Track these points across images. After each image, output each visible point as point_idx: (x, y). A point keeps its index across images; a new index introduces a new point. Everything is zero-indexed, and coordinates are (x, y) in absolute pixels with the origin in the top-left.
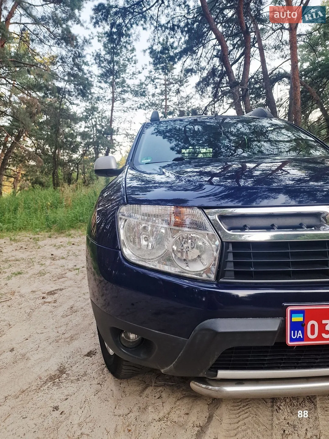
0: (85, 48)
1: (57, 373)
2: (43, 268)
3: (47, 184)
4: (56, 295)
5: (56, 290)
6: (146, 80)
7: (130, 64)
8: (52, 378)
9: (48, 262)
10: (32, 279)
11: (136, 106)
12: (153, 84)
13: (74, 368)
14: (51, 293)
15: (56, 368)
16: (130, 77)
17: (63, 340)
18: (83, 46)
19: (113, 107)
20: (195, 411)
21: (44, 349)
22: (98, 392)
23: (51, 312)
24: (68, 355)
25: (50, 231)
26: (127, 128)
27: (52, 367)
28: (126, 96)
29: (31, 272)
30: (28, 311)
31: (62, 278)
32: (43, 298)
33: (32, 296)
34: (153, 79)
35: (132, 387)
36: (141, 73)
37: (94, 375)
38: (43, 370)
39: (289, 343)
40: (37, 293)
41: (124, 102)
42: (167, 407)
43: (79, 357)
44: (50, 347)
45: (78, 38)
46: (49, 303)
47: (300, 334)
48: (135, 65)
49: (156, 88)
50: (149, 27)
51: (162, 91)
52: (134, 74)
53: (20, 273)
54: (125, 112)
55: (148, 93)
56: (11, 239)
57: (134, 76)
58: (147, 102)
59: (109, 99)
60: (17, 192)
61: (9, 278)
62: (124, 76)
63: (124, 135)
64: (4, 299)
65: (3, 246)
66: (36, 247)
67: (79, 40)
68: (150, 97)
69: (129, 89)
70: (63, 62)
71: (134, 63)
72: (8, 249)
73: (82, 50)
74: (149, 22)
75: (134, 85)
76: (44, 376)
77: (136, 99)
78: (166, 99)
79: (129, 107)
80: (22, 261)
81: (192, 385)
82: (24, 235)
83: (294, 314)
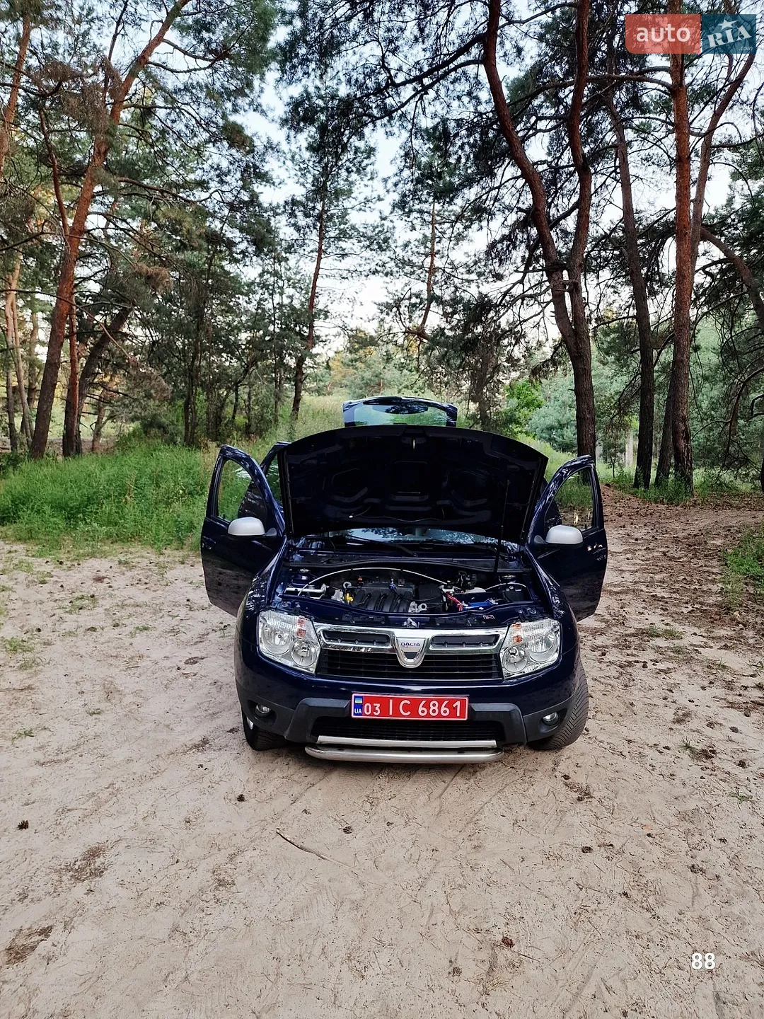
0: (268, 158)
1: (201, 743)
2: (176, 622)
3: (174, 429)
4: (197, 665)
5: (195, 658)
6: (391, 213)
7: (362, 179)
8: (196, 746)
10: (163, 639)
11: (367, 268)
12: (408, 220)
13: (216, 741)
14: (190, 662)
15: (200, 739)
16: (358, 207)
17: (205, 716)
18: (264, 154)
19: (318, 268)
20: (312, 775)
21: (186, 723)
22: (237, 758)
24: (211, 730)
25: (182, 548)
26: (346, 314)
27: (197, 737)
28: (346, 245)
29: (160, 628)
32: (179, 668)
33: (165, 664)
35: (265, 757)
36: (383, 200)
37: (235, 747)
38: (188, 739)
39: (353, 716)
40: (171, 660)
41: (344, 256)
42: (291, 771)
43: (221, 732)
45: (254, 138)
46: (188, 674)
47: (360, 711)
48: (370, 182)
49: (413, 228)
50: (397, 133)
51: (425, 236)
52: (367, 200)
53: (146, 629)
54: (343, 278)
55: (395, 241)
56: (120, 562)
57: (367, 206)
58: (392, 259)
59: (312, 251)
60: (105, 423)
61: (132, 635)
62: (347, 204)
63: (339, 330)
64: (132, 664)
65: (110, 575)
66: (161, 583)
67: (257, 143)
68: (399, 251)
69: (356, 234)
70: (222, 182)
71: (369, 177)
72: (119, 582)
73: (262, 161)
74: (398, 123)
75: (366, 226)
76: (189, 744)
77: (368, 254)
78: (433, 254)
79: (352, 269)
80: (144, 608)
81: (307, 750)
82: (139, 554)
83: (357, 697)
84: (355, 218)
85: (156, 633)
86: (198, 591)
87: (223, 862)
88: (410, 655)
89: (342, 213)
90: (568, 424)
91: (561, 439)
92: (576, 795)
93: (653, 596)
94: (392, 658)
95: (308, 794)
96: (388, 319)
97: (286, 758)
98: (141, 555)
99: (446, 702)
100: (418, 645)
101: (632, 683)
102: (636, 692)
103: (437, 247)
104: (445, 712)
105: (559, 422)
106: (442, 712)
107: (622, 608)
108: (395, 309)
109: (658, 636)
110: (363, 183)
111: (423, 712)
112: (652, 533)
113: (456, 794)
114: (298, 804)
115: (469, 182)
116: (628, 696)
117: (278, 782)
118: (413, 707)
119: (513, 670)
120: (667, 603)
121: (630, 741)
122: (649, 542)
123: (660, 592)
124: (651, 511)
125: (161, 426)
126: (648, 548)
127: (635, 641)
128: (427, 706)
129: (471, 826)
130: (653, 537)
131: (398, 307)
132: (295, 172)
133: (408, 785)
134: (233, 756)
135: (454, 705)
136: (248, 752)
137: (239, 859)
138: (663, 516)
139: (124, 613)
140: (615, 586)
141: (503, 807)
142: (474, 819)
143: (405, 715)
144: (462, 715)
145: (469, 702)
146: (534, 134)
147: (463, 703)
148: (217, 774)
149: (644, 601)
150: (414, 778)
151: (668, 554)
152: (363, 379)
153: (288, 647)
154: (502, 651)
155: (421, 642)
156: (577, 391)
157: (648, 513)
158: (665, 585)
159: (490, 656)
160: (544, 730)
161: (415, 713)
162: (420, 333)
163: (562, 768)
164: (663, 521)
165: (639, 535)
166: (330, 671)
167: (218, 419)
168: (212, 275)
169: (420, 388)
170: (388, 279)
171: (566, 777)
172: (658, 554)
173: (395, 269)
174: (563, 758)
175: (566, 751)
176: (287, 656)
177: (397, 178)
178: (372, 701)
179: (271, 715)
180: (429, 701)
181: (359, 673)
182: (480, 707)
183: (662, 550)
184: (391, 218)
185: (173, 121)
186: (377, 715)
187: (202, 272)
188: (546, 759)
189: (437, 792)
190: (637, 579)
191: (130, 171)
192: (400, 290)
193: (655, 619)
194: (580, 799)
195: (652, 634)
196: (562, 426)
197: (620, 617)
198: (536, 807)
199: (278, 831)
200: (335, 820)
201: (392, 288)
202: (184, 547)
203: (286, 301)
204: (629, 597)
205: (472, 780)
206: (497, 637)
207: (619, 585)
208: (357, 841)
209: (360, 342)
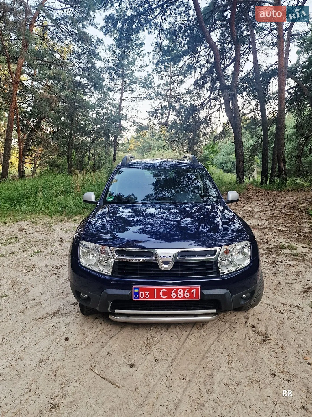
0: (98, 47)
1: (57, 311)
2: (54, 248)
3: (63, 167)
4: (60, 269)
5: (61, 265)
6: (152, 72)
7: (139, 57)
8: (53, 314)
9: (57, 244)
10: (46, 257)
11: (143, 96)
12: (160, 75)
13: (64, 310)
14: (58, 267)
15: (56, 309)
16: (138, 70)
17: (61, 296)
18: (96, 45)
19: (122, 97)
20: (114, 329)
21: (50, 300)
22: (74, 320)
23: (56, 280)
24: (63, 304)
25: (62, 215)
26: (134, 116)
27: (54, 308)
28: (133, 87)
29: (46, 251)
30: (43, 278)
31: (65, 257)
32: (53, 271)
33: (46, 269)
34: (159, 71)
35: (89, 319)
36: (148, 66)
37: (74, 313)
38: (49, 309)
39: (134, 299)
40: (49, 267)
41: (133, 91)
42: (103, 327)
43: (68, 305)
44: (54, 299)
45: (92, 38)
46: (56, 274)
47: (137, 296)
48: (143, 58)
49: (162, 79)
50: (153, 32)
51: (167, 82)
52: (142, 66)
53: (38, 252)
54: (133, 101)
55: (154, 84)
56: (32, 222)
57: (142, 69)
58: (153, 92)
59: (119, 90)
60: (37, 168)
61: (32, 255)
62: (133, 68)
63: (131, 123)
64: (29, 269)
65: (27, 228)
66: (50, 231)
67: (93, 40)
68: (156, 88)
69: (137, 81)
70: (79, 59)
71: (142, 56)
72: (30, 231)
73: (95, 48)
74: (154, 28)
75: (141, 78)
76: (50, 313)
77: (142, 90)
78: (170, 90)
79: (136, 97)
80: (40, 242)
81: (110, 316)
82: (42, 218)
83: (135, 289)
84: (137, 74)
85: (43, 254)
86: (66, 234)
87: (57, 390)
88: (166, 263)
89: (131, 73)
90: (229, 161)
91: (226, 168)
92: (261, 338)
93: (279, 230)
94: (155, 265)
95: (111, 342)
96: (152, 119)
97: (100, 319)
98: (42, 219)
99: (187, 290)
100: (170, 257)
101: (277, 272)
102: (281, 277)
103: (172, 86)
104: (187, 295)
105: (225, 161)
106: (185, 296)
107: (265, 236)
108: (155, 114)
109: (285, 248)
110: (139, 59)
111: (174, 295)
112: (273, 203)
113: (194, 340)
114: (104, 349)
115: (185, 53)
116: (277, 279)
117: (94, 335)
118: (168, 293)
119: (226, 270)
120: (286, 233)
121: (283, 304)
122: (272, 206)
123: (281, 228)
124: (271, 194)
125: (57, 166)
126: (272, 209)
127: (274, 251)
128: (176, 292)
129: (204, 361)
130: (273, 204)
131: (157, 113)
132: (110, 55)
133: (166, 334)
134: (72, 319)
135: (192, 291)
136: (80, 316)
137: (67, 388)
138: (276, 195)
139: (30, 245)
140: (260, 226)
141: (221, 347)
142: (206, 356)
143: (164, 298)
144: (197, 297)
145: (201, 289)
146: (214, 30)
147: (197, 290)
148: (62, 330)
149: (275, 232)
150: (170, 329)
151: (282, 211)
152: (143, 146)
153: (96, 261)
154: (219, 258)
155: (172, 255)
156: (235, 143)
157: (269, 194)
158: (283, 225)
159: (212, 262)
160: (242, 302)
161: (169, 296)
162: (166, 124)
163: (251, 321)
164: (276, 198)
165: (267, 204)
166: (119, 273)
167: (82, 163)
168: (76, 100)
169: (167, 148)
170: (152, 101)
171: (253, 327)
172: (277, 211)
173: (155, 97)
174: (250, 315)
175: (251, 311)
176: (95, 265)
177: (154, 52)
178: (144, 290)
179: (88, 299)
180: (177, 289)
181: (137, 274)
182: (207, 292)
183: (278, 209)
184: (152, 74)
185: (57, 33)
186: (147, 299)
187: (72, 99)
188: (241, 316)
189: (183, 339)
190: (269, 222)
191: (39, 55)
192: (157, 106)
193: (281, 240)
194: (264, 341)
195: (282, 248)
196: (226, 163)
197: (265, 240)
198: (240, 347)
199: (91, 368)
200: (125, 358)
201: (154, 105)
202: (63, 215)
203: (109, 112)
204: (267, 230)
205: (202, 331)
206: (215, 251)
207: (262, 225)
208: (138, 374)
209: (140, 129)
